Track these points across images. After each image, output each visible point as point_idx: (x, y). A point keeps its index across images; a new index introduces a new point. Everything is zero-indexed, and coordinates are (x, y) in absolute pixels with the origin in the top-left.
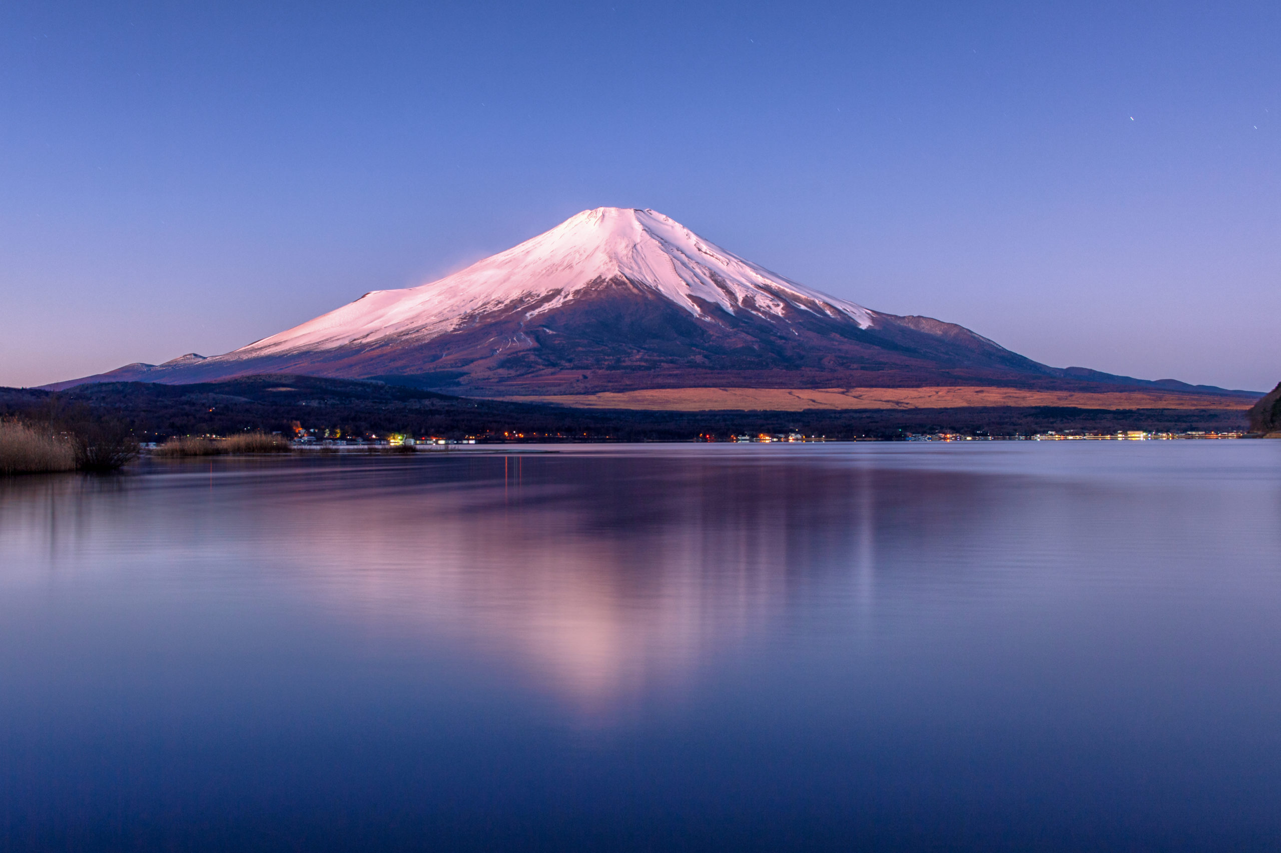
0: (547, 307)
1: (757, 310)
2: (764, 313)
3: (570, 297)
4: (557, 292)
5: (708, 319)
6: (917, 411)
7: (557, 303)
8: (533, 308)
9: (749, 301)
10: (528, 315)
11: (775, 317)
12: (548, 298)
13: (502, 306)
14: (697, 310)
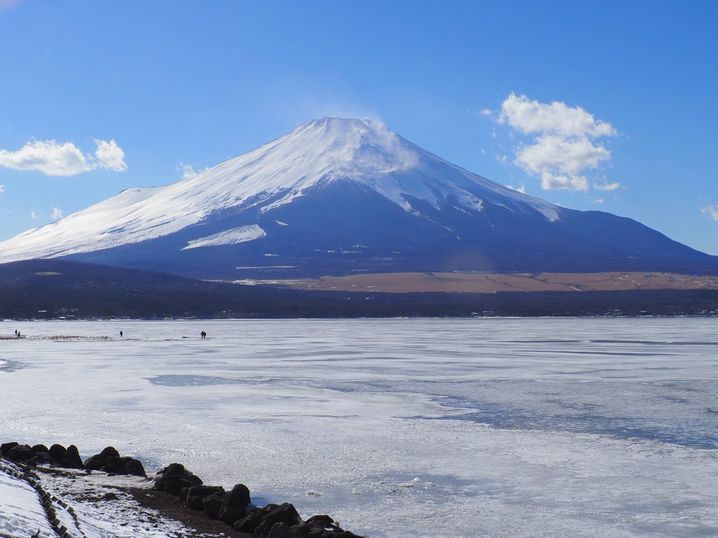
1: (459, 206)
2: (466, 209)
3: (299, 194)
4: (289, 190)
5: (417, 213)
6: (594, 293)
7: (288, 199)
8: (266, 203)
9: (453, 200)
10: (262, 209)
11: (474, 212)
12: (280, 196)
13: (240, 202)
14: (407, 206)
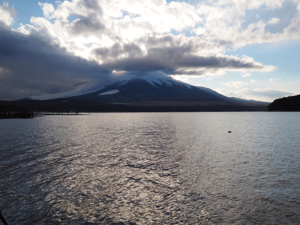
0: (122, 84)
1: (167, 85)
2: (168, 85)
3: (127, 82)
4: (125, 81)
5: (156, 87)
7: (124, 83)
8: (119, 84)
9: (165, 83)
10: (118, 85)
11: (170, 86)
12: (123, 82)
13: (113, 84)
14: (154, 85)
